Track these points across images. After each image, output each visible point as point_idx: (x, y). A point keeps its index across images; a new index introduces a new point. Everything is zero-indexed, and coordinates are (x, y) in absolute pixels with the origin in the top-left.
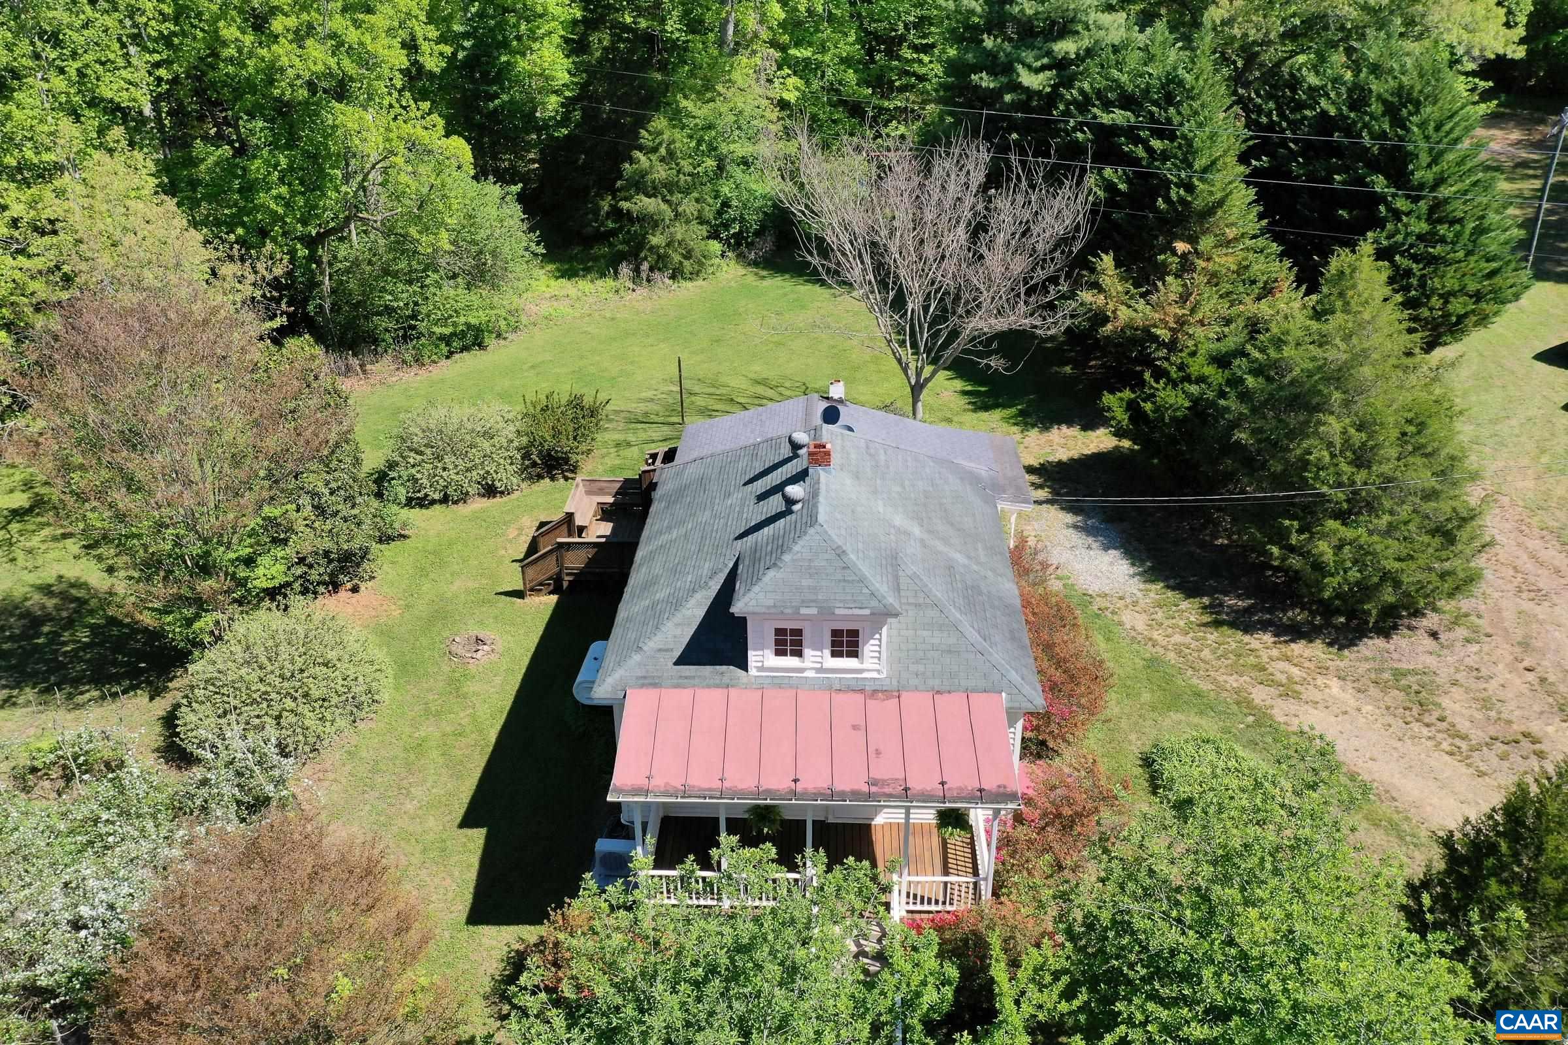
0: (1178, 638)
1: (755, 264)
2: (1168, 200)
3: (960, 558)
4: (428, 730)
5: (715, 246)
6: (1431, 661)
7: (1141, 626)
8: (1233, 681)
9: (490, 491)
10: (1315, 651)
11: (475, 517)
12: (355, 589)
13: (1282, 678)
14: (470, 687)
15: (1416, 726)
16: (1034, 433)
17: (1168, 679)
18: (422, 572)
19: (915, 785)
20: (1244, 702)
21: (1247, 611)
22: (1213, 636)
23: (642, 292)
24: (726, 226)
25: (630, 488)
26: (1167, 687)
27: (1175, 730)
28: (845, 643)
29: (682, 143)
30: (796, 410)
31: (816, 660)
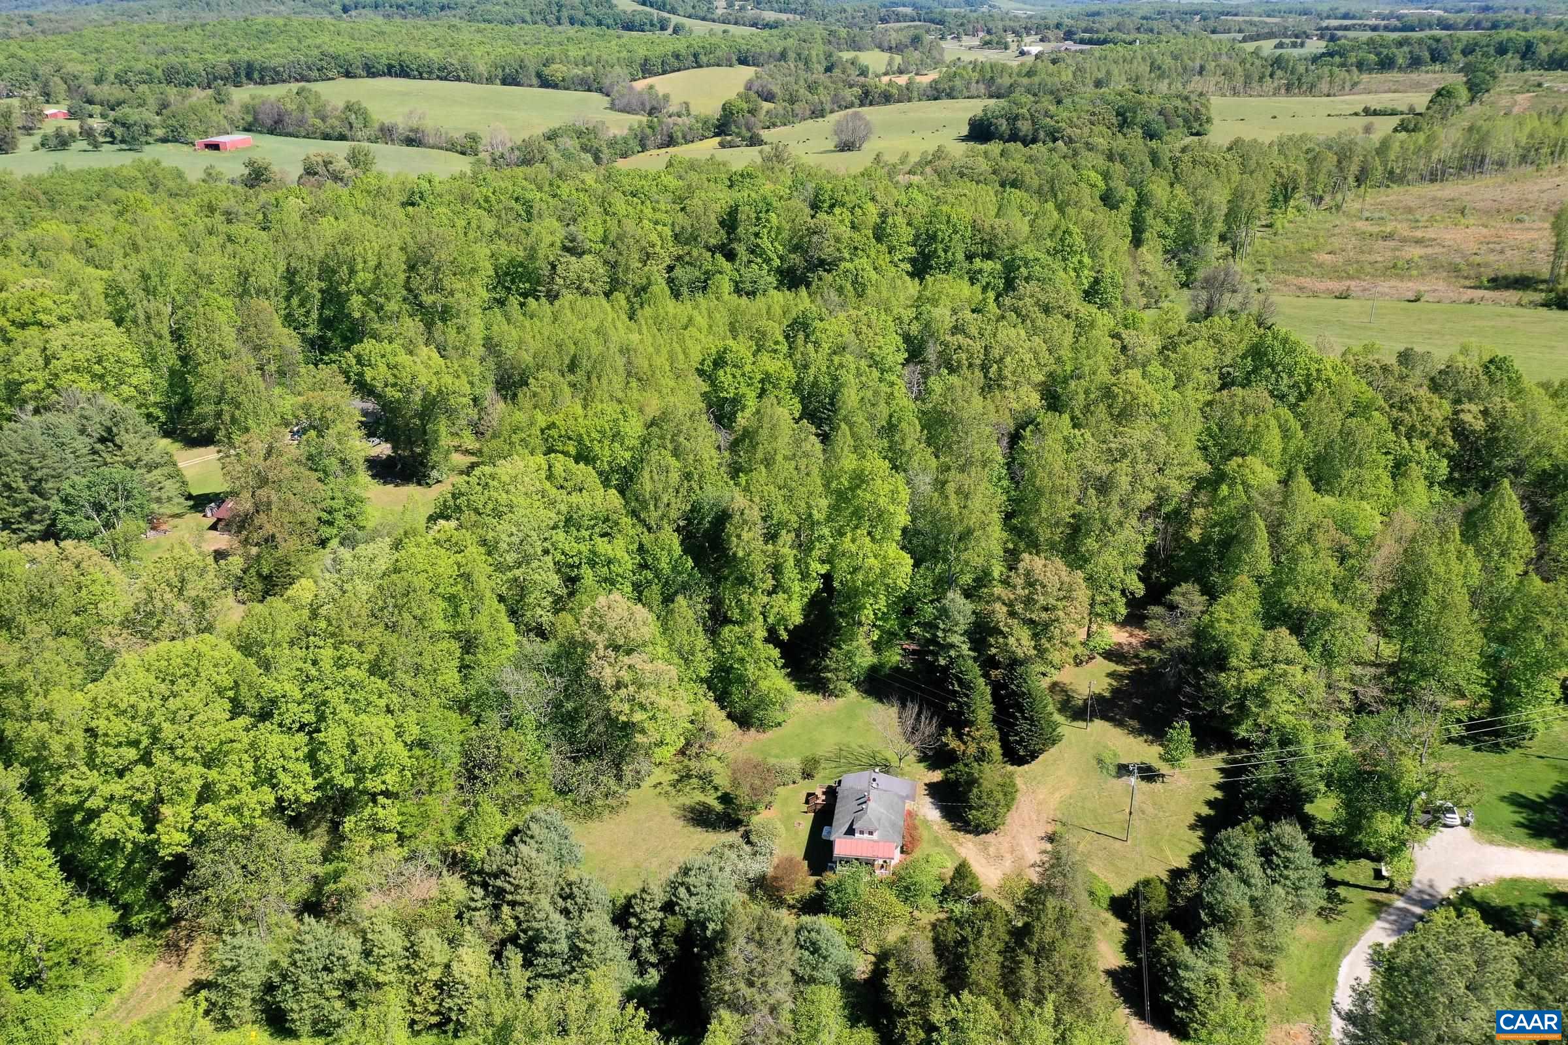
0: (943, 832)
1: (862, 691)
2: (965, 716)
3: (893, 818)
4: (793, 842)
5: (849, 685)
6: (992, 840)
7: (936, 829)
8: (950, 842)
9: (794, 783)
10: (969, 836)
11: (792, 790)
12: (771, 808)
13: (960, 841)
14: (799, 834)
15: (982, 852)
16: (929, 772)
17: (937, 840)
18: (784, 806)
19: (880, 857)
20: (950, 845)
21: (960, 826)
22: (950, 832)
23: (826, 702)
24: (853, 679)
25: (830, 787)
26: (937, 842)
27: (934, 851)
28: (871, 833)
29: (841, 657)
30: (867, 775)
31: (866, 836)
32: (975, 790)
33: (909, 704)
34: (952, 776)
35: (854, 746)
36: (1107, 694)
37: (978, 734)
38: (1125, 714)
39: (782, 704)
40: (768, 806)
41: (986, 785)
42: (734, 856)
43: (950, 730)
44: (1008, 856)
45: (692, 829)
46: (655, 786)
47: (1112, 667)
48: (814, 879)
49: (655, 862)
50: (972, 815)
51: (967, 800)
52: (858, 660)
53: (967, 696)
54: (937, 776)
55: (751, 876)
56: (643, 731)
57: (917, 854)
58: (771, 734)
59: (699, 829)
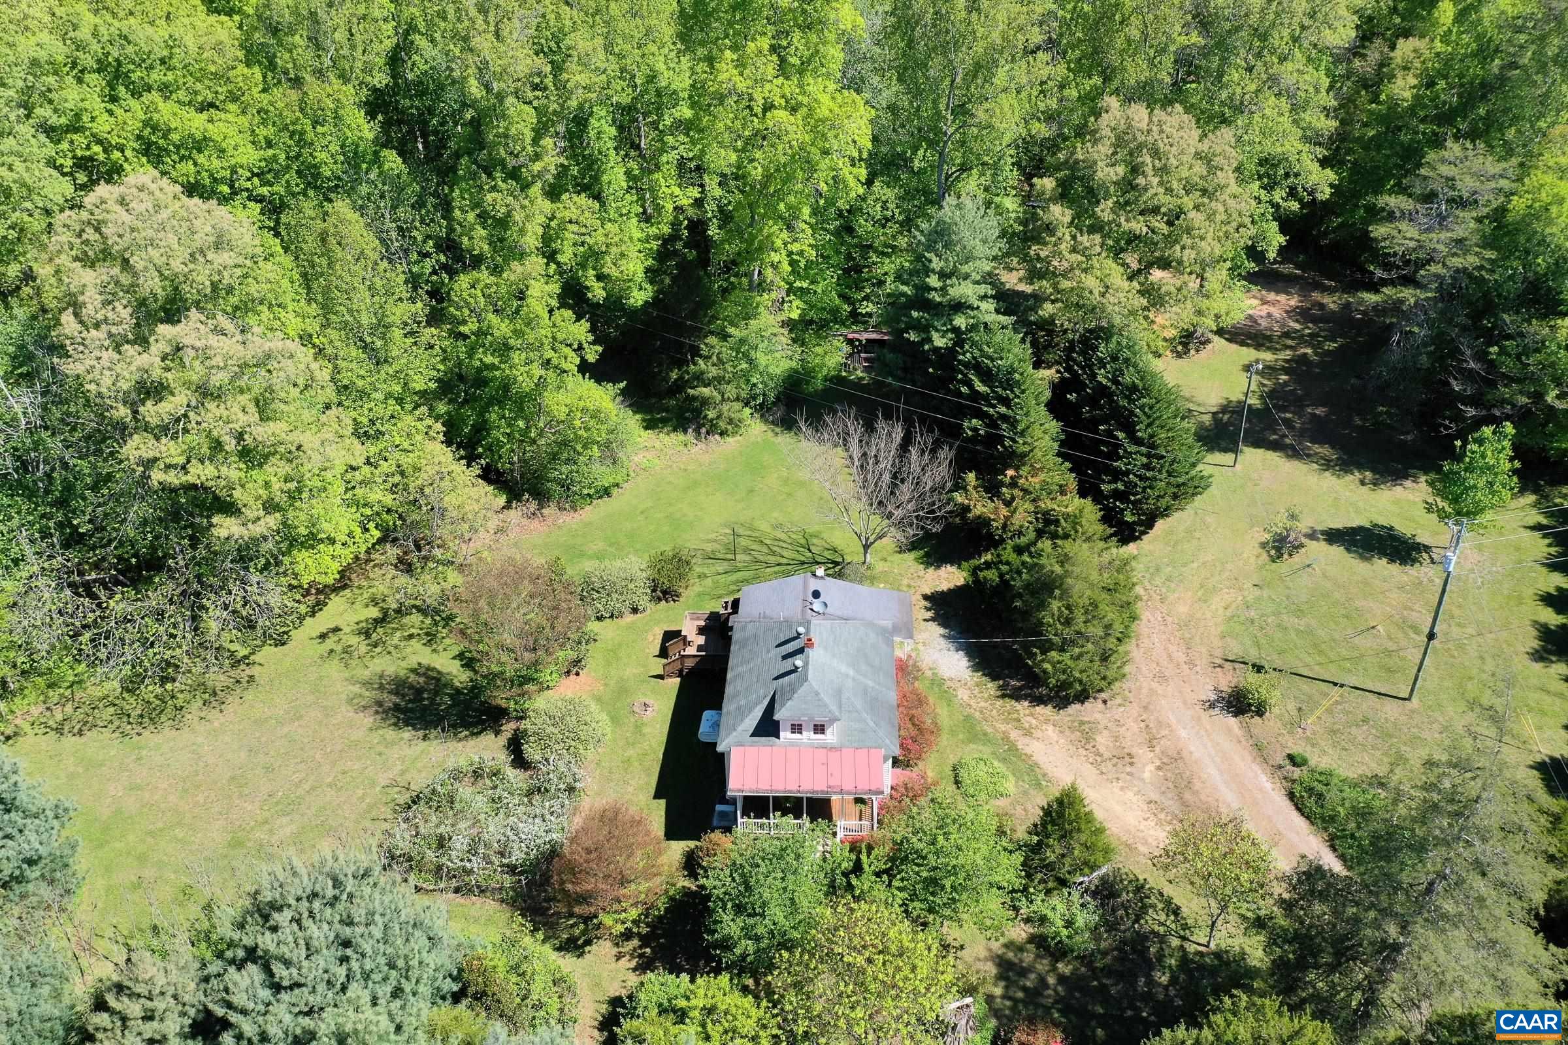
0: (983, 704)
1: (773, 423)
2: (1003, 446)
3: (870, 683)
4: (631, 752)
5: (747, 411)
6: (1098, 716)
7: (966, 698)
8: (1003, 727)
9: (635, 610)
10: (1045, 711)
11: (629, 627)
12: (577, 674)
13: (1027, 725)
14: (646, 730)
15: (1081, 750)
16: (931, 570)
17: (972, 727)
18: (608, 664)
19: (845, 788)
20: (1006, 738)
21: (1020, 688)
22: (999, 703)
23: (701, 445)
24: (754, 399)
25: (714, 617)
26: (972, 731)
27: (970, 753)
28: (819, 729)
29: (727, 353)
30: (799, 584)
31: (808, 736)
32: (1055, 605)
33: (881, 425)
34: (991, 575)
35: (764, 526)
36: (1253, 401)
37: (1035, 481)
38: (1302, 434)
39: (608, 445)
40: (575, 666)
41: (1081, 592)
42: (480, 803)
43: (971, 477)
44: (1143, 754)
45: (390, 734)
46: (323, 636)
47: (1248, 354)
48: (678, 849)
49: (286, 828)
50: (1049, 663)
51: (1037, 630)
52: (762, 359)
53: (1006, 402)
54: (950, 577)
55: (517, 856)
56: (229, 508)
57: (931, 767)
58: (592, 512)
59: (407, 734)
